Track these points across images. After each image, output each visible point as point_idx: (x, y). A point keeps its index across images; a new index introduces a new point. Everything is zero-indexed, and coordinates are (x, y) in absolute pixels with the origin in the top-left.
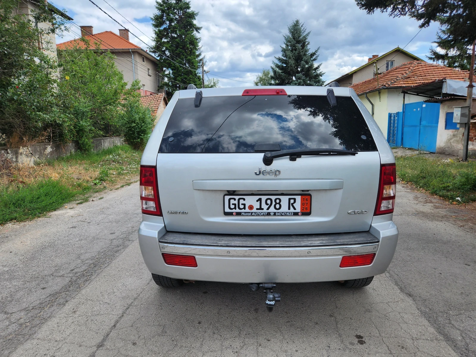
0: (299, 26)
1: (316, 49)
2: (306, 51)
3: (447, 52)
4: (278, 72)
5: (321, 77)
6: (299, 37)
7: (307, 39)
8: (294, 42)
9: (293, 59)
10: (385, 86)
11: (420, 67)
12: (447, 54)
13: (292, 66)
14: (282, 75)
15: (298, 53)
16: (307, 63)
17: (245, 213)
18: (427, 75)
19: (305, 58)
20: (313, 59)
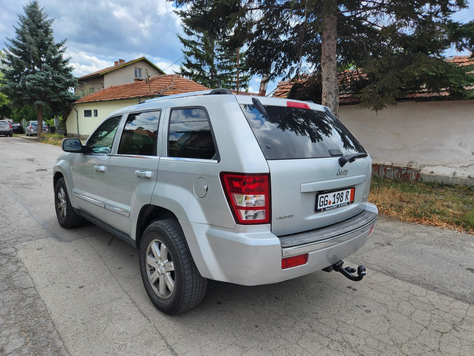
0: (38, 8)
1: (63, 41)
2: (51, 39)
3: (192, 71)
4: (16, 58)
5: (70, 72)
6: (40, 21)
7: (50, 26)
8: (33, 26)
9: (36, 45)
10: (159, 93)
11: (180, 81)
12: (193, 73)
13: (34, 54)
14: (21, 61)
15: (40, 40)
16: (54, 53)
17: (328, 207)
18: (188, 88)
19: (50, 47)
20: (60, 50)
